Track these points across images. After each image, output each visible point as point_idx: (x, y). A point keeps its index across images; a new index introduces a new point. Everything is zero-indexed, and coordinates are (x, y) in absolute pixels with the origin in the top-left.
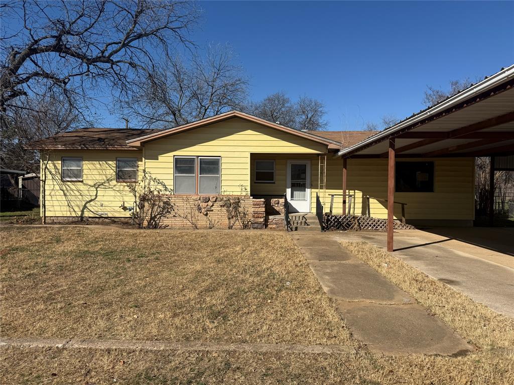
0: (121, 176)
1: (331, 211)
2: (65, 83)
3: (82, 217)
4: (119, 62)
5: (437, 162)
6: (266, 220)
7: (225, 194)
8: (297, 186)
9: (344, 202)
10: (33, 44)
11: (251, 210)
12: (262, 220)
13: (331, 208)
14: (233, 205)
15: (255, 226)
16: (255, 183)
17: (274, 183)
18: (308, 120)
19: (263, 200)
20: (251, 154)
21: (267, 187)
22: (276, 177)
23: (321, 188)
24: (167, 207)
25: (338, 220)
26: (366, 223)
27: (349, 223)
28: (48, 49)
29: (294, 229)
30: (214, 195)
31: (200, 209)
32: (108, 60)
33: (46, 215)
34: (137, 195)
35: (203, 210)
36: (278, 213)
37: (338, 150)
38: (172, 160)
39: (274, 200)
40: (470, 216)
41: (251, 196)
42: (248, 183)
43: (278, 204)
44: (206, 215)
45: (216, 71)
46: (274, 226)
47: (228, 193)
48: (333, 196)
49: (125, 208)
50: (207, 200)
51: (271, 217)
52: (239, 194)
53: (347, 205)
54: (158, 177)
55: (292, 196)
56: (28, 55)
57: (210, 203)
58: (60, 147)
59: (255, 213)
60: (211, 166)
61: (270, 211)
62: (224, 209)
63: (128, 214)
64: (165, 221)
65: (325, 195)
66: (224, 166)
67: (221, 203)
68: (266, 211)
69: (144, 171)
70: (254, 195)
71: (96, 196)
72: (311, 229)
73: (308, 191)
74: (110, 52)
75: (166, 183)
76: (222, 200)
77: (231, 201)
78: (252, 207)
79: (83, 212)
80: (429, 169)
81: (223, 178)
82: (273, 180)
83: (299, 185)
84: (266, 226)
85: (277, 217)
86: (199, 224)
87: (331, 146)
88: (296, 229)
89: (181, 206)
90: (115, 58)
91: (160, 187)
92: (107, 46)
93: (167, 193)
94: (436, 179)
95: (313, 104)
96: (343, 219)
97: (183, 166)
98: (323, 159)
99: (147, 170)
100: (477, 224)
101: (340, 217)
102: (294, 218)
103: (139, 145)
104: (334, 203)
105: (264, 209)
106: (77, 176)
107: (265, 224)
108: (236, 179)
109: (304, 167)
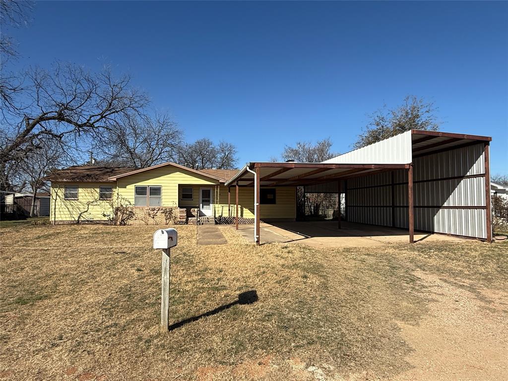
0: (103, 197)
1: (222, 215)
2: (61, 138)
3: (78, 221)
4: (98, 127)
5: (277, 188)
6: (187, 220)
7: (164, 206)
8: (205, 202)
9: (229, 210)
10: (43, 115)
11: (179, 215)
12: (184, 220)
13: (222, 213)
14: (168, 213)
15: (181, 223)
16: (182, 200)
17: (193, 200)
18: (226, 156)
19: (185, 209)
20: (180, 185)
21: (188, 202)
22: (193, 197)
23: (217, 203)
24: (131, 214)
26: (240, 221)
27: (231, 221)
28: (54, 118)
29: (201, 224)
30: (158, 207)
31: (149, 215)
32: (92, 126)
33: (56, 220)
34: (114, 207)
35: (151, 215)
36: (194, 216)
37: (224, 183)
38: (134, 188)
39: (192, 209)
40: (294, 216)
42: (177, 201)
43: (194, 211)
44: (153, 218)
45: (161, 125)
46: (192, 223)
47: (165, 206)
48: (223, 206)
49: (104, 215)
50: (153, 210)
51: (189, 218)
52: (172, 206)
53: (231, 211)
54: (126, 197)
55: (203, 207)
56: (38, 122)
57: (155, 211)
58: (65, 180)
59: (181, 216)
60: (156, 191)
61: (189, 215)
62: (163, 214)
63: (106, 219)
64: (130, 222)
65: (218, 207)
66: (163, 191)
67: (162, 211)
68: (187, 215)
69: (118, 194)
70: (180, 206)
71: (88, 208)
72: (210, 224)
73: (211, 205)
74: (93, 121)
75: (130, 200)
76: (162, 209)
77: (168, 210)
78: (179, 213)
79: (79, 217)
80: (273, 192)
81: (163, 197)
83: (207, 201)
84: (187, 223)
85: (193, 218)
86: (149, 223)
87: (221, 181)
88: (203, 224)
89: (139, 213)
90: (96, 125)
91: (127, 203)
92: (91, 117)
93: (131, 206)
94: (277, 197)
95: (229, 146)
97: (140, 191)
98: (217, 187)
99: (119, 194)
100: (297, 220)
101: (227, 218)
102: (202, 219)
103: (115, 179)
104: (223, 210)
105: (186, 214)
106: (75, 196)
107: (187, 222)
108: (170, 198)
109: (209, 191)
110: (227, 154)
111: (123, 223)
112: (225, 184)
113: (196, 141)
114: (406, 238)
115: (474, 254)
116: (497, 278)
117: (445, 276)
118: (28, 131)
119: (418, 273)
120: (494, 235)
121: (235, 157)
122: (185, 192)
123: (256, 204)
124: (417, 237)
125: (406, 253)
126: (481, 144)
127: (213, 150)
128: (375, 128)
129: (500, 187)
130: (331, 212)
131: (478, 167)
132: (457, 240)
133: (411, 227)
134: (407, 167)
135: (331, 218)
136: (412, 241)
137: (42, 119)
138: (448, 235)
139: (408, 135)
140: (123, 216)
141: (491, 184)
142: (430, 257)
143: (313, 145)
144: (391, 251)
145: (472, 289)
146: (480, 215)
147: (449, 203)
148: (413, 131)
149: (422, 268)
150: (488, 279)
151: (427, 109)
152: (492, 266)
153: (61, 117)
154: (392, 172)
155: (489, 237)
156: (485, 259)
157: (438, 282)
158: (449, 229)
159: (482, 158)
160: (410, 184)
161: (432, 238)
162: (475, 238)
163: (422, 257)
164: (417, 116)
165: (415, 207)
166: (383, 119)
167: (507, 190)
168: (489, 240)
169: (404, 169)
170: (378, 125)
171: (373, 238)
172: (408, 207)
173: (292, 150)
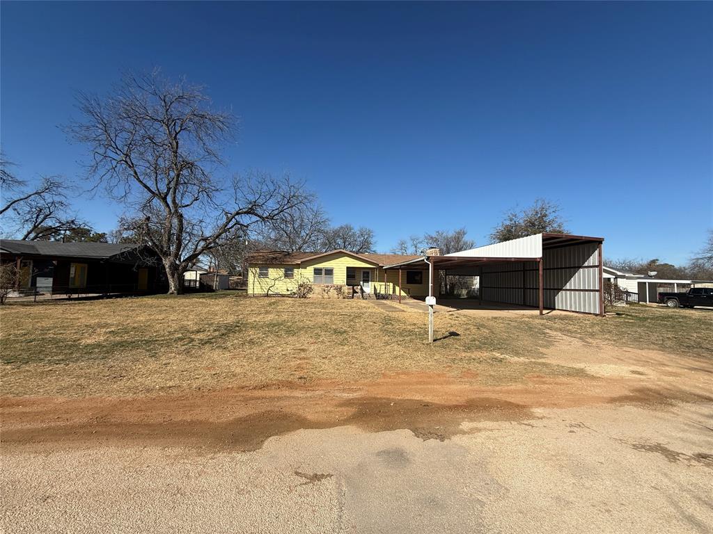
0: (286, 276)
1: (380, 292)
3: (267, 294)
5: (424, 271)
6: (353, 295)
7: (336, 284)
9: (385, 288)
11: (347, 291)
12: (351, 295)
13: (380, 290)
14: (339, 289)
15: (348, 298)
16: (348, 279)
17: (356, 279)
19: (351, 287)
20: (348, 268)
21: (353, 281)
23: (376, 282)
24: (310, 290)
26: (394, 297)
27: (387, 297)
29: (365, 299)
30: (331, 285)
31: (324, 290)
33: (250, 293)
34: (297, 284)
35: (326, 291)
37: (383, 267)
38: (313, 269)
39: (356, 287)
41: (346, 285)
42: (345, 280)
43: (358, 289)
44: (328, 293)
46: (356, 298)
48: (381, 285)
49: (288, 290)
50: (327, 287)
51: (355, 294)
52: (341, 284)
53: (387, 289)
54: (307, 276)
55: (363, 285)
57: (329, 288)
58: (259, 262)
60: (329, 272)
61: (355, 292)
62: (335, 290)
63: (289, 293)
64: (309, 296)
65: (377, 284)
66: (335, 272)
68: (353, 292)
70: (348, 284)
71: (275, 284)
72: (372, 299)
73: (370, 283)
75: (310, 279)
76: (334, 287)
77: (338, 287)
78: (346, 289)
79: (268, 291)
81: (334, 277)
83: (366, 281)
85: (358, 294)
86: (324, 297)
87: (380, 265)
89: (317, 289)
91: (308, 281)
93: (311, 283)
94: (423, 278)
97: (318, 272)
98: (376, 270)
99: (302, 273)
101: (384, 294)
102: (365, 295)
103: (300, 262)
106: (266, 275)
107: (353, 297)
108: (340, 278)
109: (368, 273)
110: (366, 237)
111: (304, 296)
112: (385, 268)
114: (537, 312)
115: (587, 322)
116: (598, 334)
117: (566, 333)
118: (228, 223)
119: (548, 331)
120: (605, 313)
122: (351, 273)
123: (430, 285)
124: (545, 312)
125: (537, 321)
126: (596, 243)
127: (354, 234)
128: (508, 223)
129: (619, 273)
130: (464, 292)
131: (593, 259)
132: (576, 314)
133: (541, 304)
134: (539, 260)
135: (466, 297)
136: (541, 314)
137: (238, 214)
138: (570, 311)
139: (539, 237)
140: (303, 292)
141: (604, 267)
142: (555, 323)
143: (451, 234)
144: (527, 319)
145: (580, 338)
146: (595, 296)
147: (570, 286)
148: (543, 234)
149: (550, 328)
150: (592, 335)
151: (554, 210)
152: (597, 328)
153: (250, 212)
154: (524, 264)
155: (601, 313)
156: (593, 325)
157: (560, 335)
158: (571, 307)
159: (597, 252)
160: (541, 272)
161: (554, 312)
162: (591, 314)
163: (550, 323)
164: (545, 216)
165: (543, 289)
166: (515, 216)
167: (627, 275)
168: (600, 315)
169: (536, 261)
170: (511, 220)
171: (510, 311)
172: (539, 289)
173: (432, 238)
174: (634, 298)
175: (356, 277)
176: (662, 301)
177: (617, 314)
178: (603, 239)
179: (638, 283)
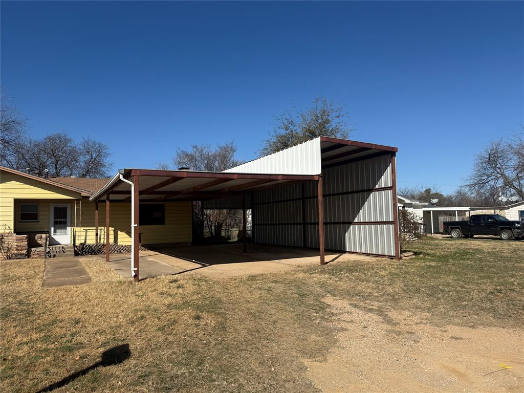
1: (85, 242)
5: (166, 204)
6: (29, 252)
8: (59, 224)
9: (97, 235)
11: (15, 244)
12: (24, 252)
13: (85, 239)
15: (18, 256)
16: (20, 222)
17: (38, 222)
18: (93, 160)
19: (25, 236)
20: (17, 201)
21: (30, 225)
23: (77, 226)
25: (91, 247)
26: (113, 249)
27: (100, 249)
29: (52, 257)
36: (40, 246)
37: (88, 197)
39: (37, 235)
40: (189, 239)
41: (14, 233)
42: (12, 223)
43: (41, 238)
46: (37, 256)
48: (86, 230)
51: (33, 249)
52: (3, 232)
53: (99, 236)
55: (55, 232)
59: (18, 246)
61: (32, 244)
65: (80, 231)
68: (28, 244)
70: (17, 231)
72: (67, 256)
78: (15, 241)
80: (161, 208)
82: (37, 219)
83: (61, 222)
85: (39, 249)
87: (83, 194)
88: (54, 256)
94: (166, 215)
95: (97, 145)
96: (95, 247)
98: (78, 203)
100: (193, 244)
101: (93, 246)
102: (54, 249)
104: (88, 235)
105: (26, 243)
107: (28, 255)
109: (65, 209)
110: (94, 156)
112: (90, 199)
113: (46, 136)
114: (316, 260)
115: (383, 273)
116: (403, 298)
119: (329, 300)
120: (402, 252)
121: (107, 161)
122: (26, 211)
123: (133, 226)
124: (328, 258)
125: (317, 277)
126: (387, 154)
127: (73, 151)
128: (283, 132)
129: (407, 201)
130: (235, 233)
131: (386, 179)
132: (367, 259)
133: (322, 247)
134: (317, 178)
135: (236, 240)
136: (323, 262)
138: (359, 254)
142: (341, 279)
143: (213, 150)
144: (301, 275)
145: (380, 312)
146: (388, 230)
147: (359, 218)
148: (322, 139)
149: (332, 293)
150: (394, 299)
151: (337, 114)
152: (399, 285)
154: (303, 184)
155: (397, 254)
156: (393, 278)
157: (348, 308)
158: (360, 247)
159: (389, 169)
160: (320, 198)
161: (344, 257)
162: (384, 256)
163: (333, 281)
164: (327, 121)
165: (325, 223)
166: (292, 123)
167: (414, 203)
168: (397, 257)
169: (313, 181)
170: (286, 129)
171: (282, 261)
172: (318, 224)
173: (187, 155)
174: (422, 230)
175: (40, 217)
176: (446, 231)
177: (415, 253)
178: (397, 149)
179: (424, 211)
